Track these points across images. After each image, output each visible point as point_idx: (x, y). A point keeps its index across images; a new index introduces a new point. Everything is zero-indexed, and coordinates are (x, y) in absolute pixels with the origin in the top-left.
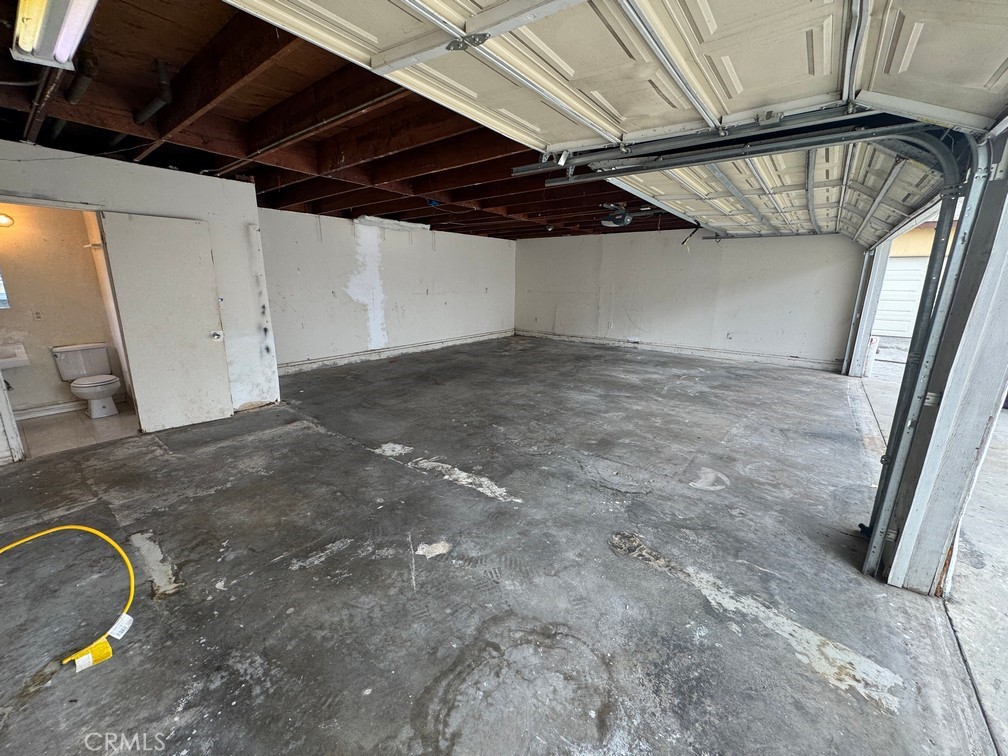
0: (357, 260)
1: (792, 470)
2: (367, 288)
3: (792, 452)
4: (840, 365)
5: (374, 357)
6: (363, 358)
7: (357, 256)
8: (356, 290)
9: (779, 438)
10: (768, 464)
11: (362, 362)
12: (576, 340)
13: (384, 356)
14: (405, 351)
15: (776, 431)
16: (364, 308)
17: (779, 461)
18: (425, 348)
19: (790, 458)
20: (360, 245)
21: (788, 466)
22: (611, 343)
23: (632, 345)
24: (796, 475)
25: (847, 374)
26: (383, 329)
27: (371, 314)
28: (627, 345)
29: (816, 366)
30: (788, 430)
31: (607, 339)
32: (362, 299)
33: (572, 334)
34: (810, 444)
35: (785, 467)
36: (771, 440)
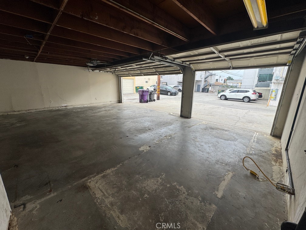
4: (120, 101)
12: (33, 111)
22: (54, 109)
23: (65, 107)
25: (122, 103)
28: (62, 108)
29: (115, 102)
31: (52, 107)
33: (29, 109)
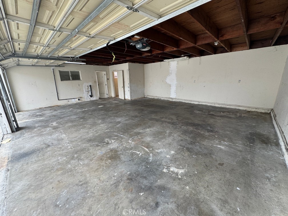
0: (170, 72)
1: (37, 134)
2: (172, 80)
3: (40, 139)
5: (171, 100)
6: (168, 99)
7: (170, 71)
8: (168, 81)
9: (47, 142)
10: (44, 133)
11: (167, 100)
13: (174, 100)
14: (181, 101)
15: (51, 144)
16: (170, 86)
17: (42, 135)
18: (190, 102)
19: (39, 137)
20: (170, 68)
21: (38, 135)
24: (35, 134)
26: (175, 92)
27: (172, 87)
30: (46, 148)
32: (170, 83)
34: (34, 145)
35: (39, 134)
36: (49, 140)
